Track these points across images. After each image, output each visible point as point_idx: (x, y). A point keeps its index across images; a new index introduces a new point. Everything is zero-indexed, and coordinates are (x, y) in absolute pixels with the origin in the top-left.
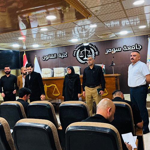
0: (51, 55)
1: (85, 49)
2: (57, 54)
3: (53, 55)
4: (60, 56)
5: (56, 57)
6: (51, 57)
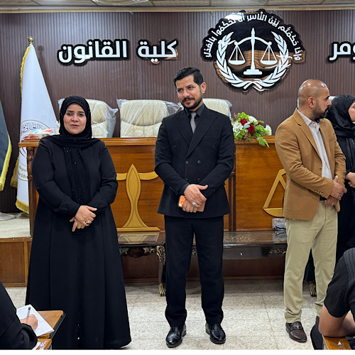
0: (101, 46)
2: (128, 43)
3: (113, 46)
4: (144, 51)
5: (125, 55)
6: (100, 53)
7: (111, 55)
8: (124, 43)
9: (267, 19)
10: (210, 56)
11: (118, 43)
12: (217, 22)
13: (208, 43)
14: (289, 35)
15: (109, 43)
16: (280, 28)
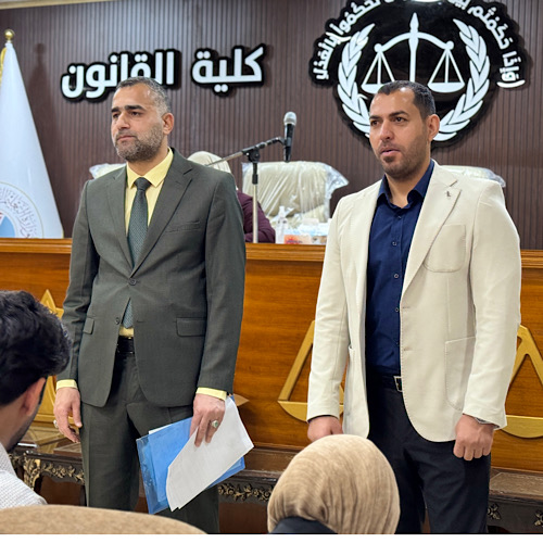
0: (132, 63)
1: (414, 23)
2: (178, 56)
3: (151, 62)
4: (203, 71)
5: (170, 80)
8: (170, 56)
10: (326, 76)
11: (159, 56)
12: (344, 5)
14: (491, 25)
15: (145, 58)
16: (473, 10)
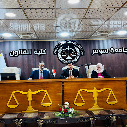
0: (23, 51)
4: (36, 52)
5: (30, 54)
6: (23, 53)
7: (26, 54)
8: (30, 50)
9: (73, 43)
10: (56, 53)
11: (28, 50)
12: (58, 44)
13: (55, 50)
14: (80, 47)
15: (25, 50)
16: (77, 45)
